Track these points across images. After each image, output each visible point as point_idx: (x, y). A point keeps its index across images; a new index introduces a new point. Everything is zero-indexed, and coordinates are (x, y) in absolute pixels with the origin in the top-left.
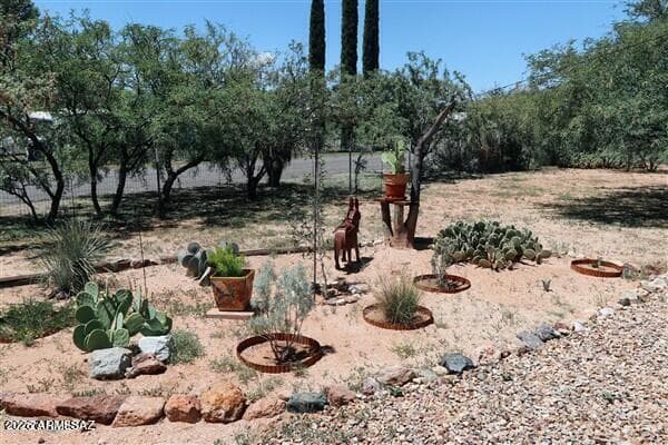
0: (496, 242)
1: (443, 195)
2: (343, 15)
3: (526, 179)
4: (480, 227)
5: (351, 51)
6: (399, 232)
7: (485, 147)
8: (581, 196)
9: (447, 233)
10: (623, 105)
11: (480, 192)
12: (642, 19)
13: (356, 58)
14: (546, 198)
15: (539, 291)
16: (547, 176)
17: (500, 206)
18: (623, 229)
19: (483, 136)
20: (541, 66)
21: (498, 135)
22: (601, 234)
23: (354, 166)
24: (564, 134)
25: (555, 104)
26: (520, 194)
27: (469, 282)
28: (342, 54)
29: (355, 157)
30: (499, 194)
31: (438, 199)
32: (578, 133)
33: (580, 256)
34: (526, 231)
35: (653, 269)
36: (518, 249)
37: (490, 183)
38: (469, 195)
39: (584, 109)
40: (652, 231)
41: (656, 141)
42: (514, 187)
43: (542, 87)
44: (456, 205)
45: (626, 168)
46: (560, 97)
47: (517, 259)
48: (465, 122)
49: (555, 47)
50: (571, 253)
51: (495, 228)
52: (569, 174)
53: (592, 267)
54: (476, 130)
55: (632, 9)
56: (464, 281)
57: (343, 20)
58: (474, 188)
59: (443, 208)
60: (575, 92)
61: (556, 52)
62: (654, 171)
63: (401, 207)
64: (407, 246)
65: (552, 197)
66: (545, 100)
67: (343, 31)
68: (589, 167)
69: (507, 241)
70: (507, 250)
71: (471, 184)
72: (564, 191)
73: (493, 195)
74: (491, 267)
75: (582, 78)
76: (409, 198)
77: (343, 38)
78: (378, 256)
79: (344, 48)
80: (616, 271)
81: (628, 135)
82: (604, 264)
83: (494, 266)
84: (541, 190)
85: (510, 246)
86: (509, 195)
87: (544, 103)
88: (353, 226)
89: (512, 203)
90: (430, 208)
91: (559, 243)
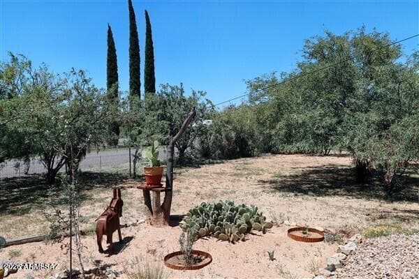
0: (231, 219)
1: (197, 177)
2: (130, 57)
3: (253, 163)
4: (218, 207)
5: (136, 80)
6: (157, 212)
7: (225, 142)
8: (288, 174)
9: (194, 212)
10: (310, 114)
11: (223, 173)
12: (314, 61)
13: (139, 85)
14: (267, 176)
15: (266, 260)
16: (265, 160)
17: (236, 184)
18: (318, 198)
19: (224, 135)
20: (256, 88)
21: (233, 135)
22: (304, 203)
23: (133, 158)
24: (273, 132)
25: (267, 113)
26: (249, 174)
27: (211, 257)
28: (130, 82)
29: (133, 151)
30: (235, 175)
31: (193, 180)
32: (283, 132)
33: (293, 225)
34: (253, 207)
35: (344, 232)
36: (248, 223)
37: (229, 166)
38: (215, 176)
39: (286, 116)
40: (336, 199)
41: (332, 138)
42: (244, 169)
43: (257, 103)
44: (205, 184)
45: (312, 153)
46: (270, 108)
47: (248, 231)
48: (211, 126)
49: (264, 76)
50: (286, 222)
51: (230, 207)
52: (278, 158)
53: (303, 234)
54: (219, 132)
55: (308, 55)
56: (207, 255)
57: (130, 60)
58: (218, 171)
59: (196, 187)
60: (278, 105)
61: (264, 80)
62: (327, 155)
63: (158, 193)
64: (164, 224)
65: (270, 175)
66: (260, 111)
67: (130, 67)
68: (290, 153)
69: (239, 218)
70: (240, 225)
71: (217, 168)
72: (277, 170)
73: (231, 175)
74: (229, 240)
75: (283, 96)
76: (164, 186)
77: (131, 72)
78: (139, 236)
79: (131, 78)
80: (320, 236)
81: (315, 133)
82: (311, 230)
83: (231, 239)
84: (262, 170)
85: (241, 221)
86: (241, 175)
87: (259, 112)
88: (114, 213)
89: (244, 181)
90: (187, 188)
91: (277, 213)
